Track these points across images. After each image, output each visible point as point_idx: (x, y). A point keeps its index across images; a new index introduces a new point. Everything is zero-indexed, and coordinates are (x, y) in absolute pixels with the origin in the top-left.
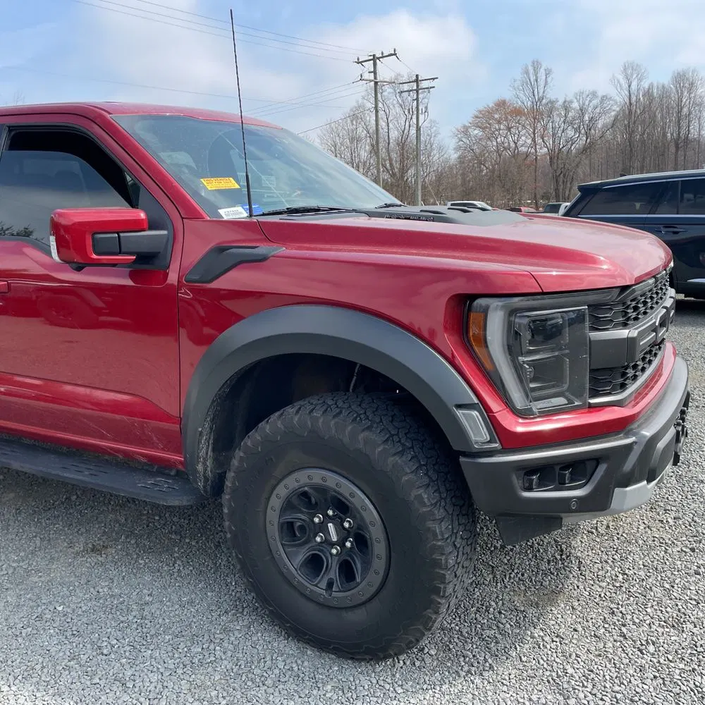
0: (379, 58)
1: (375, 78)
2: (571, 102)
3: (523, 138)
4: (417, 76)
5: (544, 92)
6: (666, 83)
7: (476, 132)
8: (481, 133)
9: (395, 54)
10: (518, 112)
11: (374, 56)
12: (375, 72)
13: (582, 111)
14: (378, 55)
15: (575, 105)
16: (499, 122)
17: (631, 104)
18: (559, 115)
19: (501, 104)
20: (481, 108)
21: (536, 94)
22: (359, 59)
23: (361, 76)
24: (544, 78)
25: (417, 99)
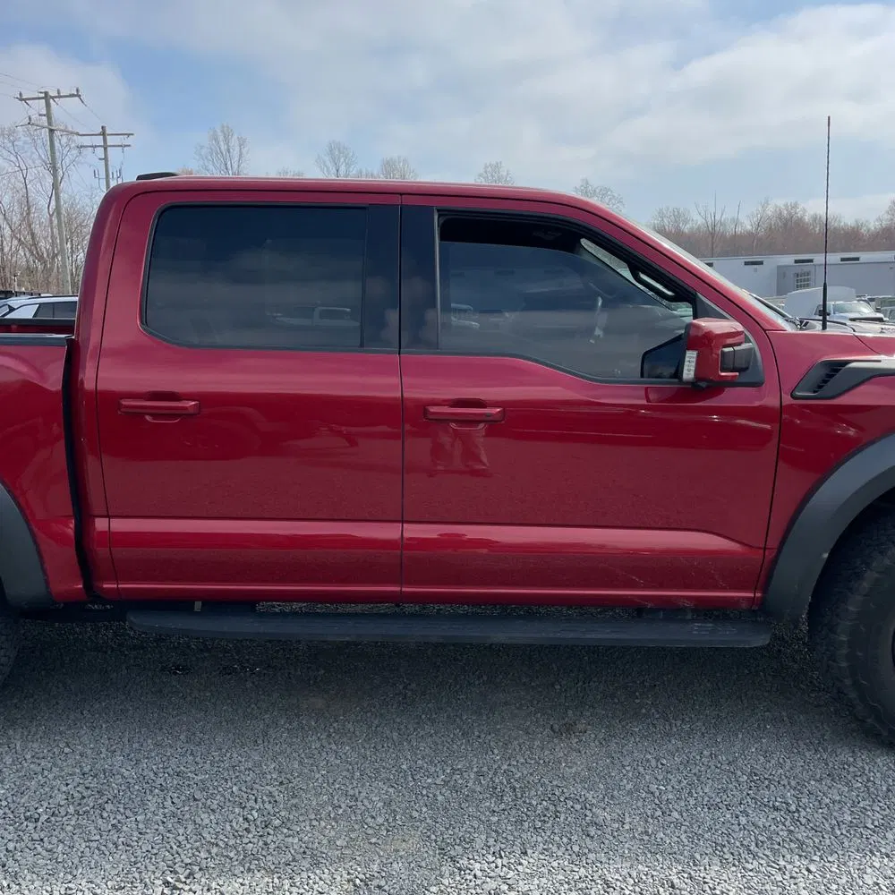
0: (53, 98)
1: (50, 123)
4: (103, 128)
5: (239, 166)
9: (79, 96)
11: (46, 93)
12: (49, 115)
14: (53, 93)
21: (229, 167)
22: (21, 94)
23: (30, 119)
24: (237, 149)
25: (106, 159)
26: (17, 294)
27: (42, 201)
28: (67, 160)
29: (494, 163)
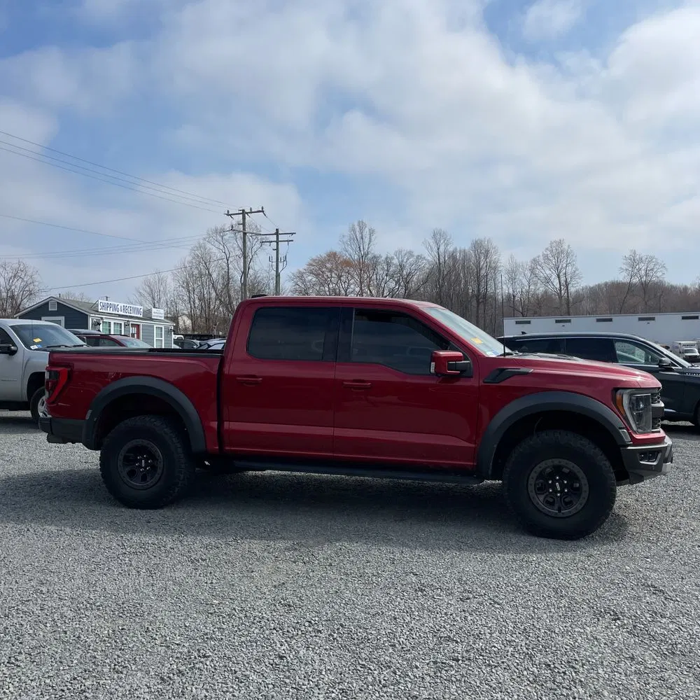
0: (247, 213)
1: (244, 229)
2: (392, 258)
3: (352, 286)
4: (277, 230)
5: (368, 248)
6: (467, 248)
7: (310, 278)
8: (314, 279)
9: (263, 211)
10: (347, 263)
11: (243, 210)
12: (244, 224)
13: (402, 267)
14: (247, 210)
15: (395, 261)
16: (331, 271)
17: (440, 264)
18: (383, 269)
19: (333, 256)
20: (314, 257)
21: (362, 249)
22: (228, 211)
23: (232, 227)
24: (368, 236)
25: (277, 249)
26: (215, 337)
27: (237, 275)
28: (255, 248)
29: (557, 240)
